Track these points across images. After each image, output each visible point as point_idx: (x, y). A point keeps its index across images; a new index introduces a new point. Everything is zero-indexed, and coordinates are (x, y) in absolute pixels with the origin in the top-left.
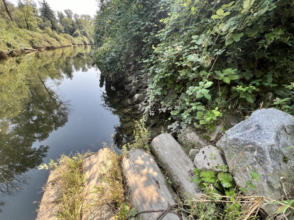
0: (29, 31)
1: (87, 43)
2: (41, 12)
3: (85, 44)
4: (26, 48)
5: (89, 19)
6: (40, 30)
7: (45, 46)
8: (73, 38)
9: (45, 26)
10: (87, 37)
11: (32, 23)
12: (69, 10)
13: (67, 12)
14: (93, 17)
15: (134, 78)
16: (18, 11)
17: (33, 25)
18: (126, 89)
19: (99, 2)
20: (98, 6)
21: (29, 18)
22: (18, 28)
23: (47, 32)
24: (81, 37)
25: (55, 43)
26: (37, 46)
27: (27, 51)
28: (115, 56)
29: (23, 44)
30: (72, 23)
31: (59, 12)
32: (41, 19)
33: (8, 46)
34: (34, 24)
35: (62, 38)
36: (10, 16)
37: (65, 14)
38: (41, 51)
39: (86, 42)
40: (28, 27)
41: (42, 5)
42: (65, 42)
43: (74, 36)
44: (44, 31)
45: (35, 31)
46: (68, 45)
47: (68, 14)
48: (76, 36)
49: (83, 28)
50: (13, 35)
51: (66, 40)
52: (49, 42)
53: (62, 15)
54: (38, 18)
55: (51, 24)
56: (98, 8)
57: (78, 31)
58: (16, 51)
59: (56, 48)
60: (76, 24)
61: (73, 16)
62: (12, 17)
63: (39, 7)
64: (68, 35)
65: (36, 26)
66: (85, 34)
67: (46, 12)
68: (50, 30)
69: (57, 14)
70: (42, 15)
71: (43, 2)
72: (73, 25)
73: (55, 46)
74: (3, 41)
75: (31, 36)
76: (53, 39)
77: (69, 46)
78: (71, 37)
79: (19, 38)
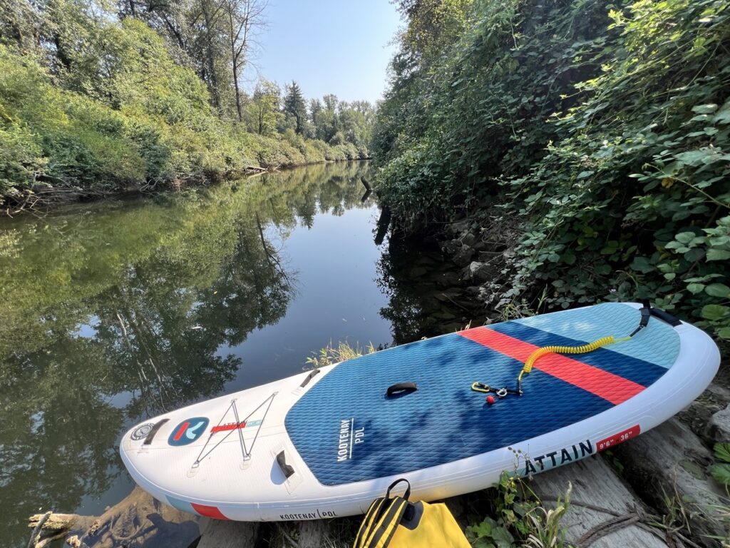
0: (261, 137)
1: (353, 157)
2: (285, 104)
3: (349, 158)
4: (251, 166)
5: (366, 110)
6: (278, 135)
7: (279, 163)
8: (329, 148)
9: (287, 126)
10: (354, 144)
11: (268, 123)
12: (332, 95)
13: (328, 100)
14: (373, 104)
15: (466, 225)
16: (253, 105)
17: (269, 126)
18: (443, 249)
19: (393, 75)
20: (390, 83)
21: (266, 115)
22: (246, 133)
23: (288, 138)
24: (345, 144)
25: (298, 158)
26: (267, 162)
27: (251, 171)
28: (431, 174)
29: (247, 159)
30: (333, 119)
31: (314, 101)
32: (283, 115)
33: (227, 163)
34: (271, 124)
35: (311, 148)
36: (240, 114)
37: (324, 104)
38: (271, 171)
39: (352, 155)
40: (261, 130)
41: (290, 92)
42: (313, 155)
43: (331, 145)
44: (283, 135)
45: (269, 137)
46: (318, 160)
47: (328, 104)
48: (336, 142)
49: (352, 128)
50: (237, 144)
51: (317, 151)
52: (287, 156)
53: (318, 107)
54: (279, 113)
55: (296, 124)
56: (389, 86)
57: (340, 134)
58: (235, 171)
59: (296, 166)
60: (339, 121)
61: (337, 105)
62: (243, 115)
63: (284, 94)
64: (322, 142)
65: (273, 127)
66: (352, 139)
67: (294, 102)
68: (294, 135)
69: (311, 106)
70: (285, 109)
71: (292, 86)
72: (333, 123)
73: (295, 162)
74: (223, 154)
75: (262, 144)
76: (295, 149)
77: (318, 163)
78: (327, 145)
79: (245, 148)
